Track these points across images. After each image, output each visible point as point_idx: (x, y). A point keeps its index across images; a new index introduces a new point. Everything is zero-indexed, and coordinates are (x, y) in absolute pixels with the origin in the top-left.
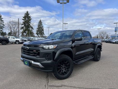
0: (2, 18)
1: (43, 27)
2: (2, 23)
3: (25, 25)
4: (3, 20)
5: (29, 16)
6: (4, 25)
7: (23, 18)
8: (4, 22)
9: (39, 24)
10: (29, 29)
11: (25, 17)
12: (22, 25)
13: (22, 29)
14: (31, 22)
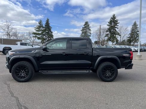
0: (90, 27)
1: (138, 31)
2: (90, 32)
3: (110, 32)
4: (90, 28)
5: (116, 19)
6: (91, 34)
7: (109, 23)
8: (91, 31)
9: (133, 27)
10: (115, 36)
11: (111, 22)
12: (107, 32)
13: (106, 36)
14: (118, 27)
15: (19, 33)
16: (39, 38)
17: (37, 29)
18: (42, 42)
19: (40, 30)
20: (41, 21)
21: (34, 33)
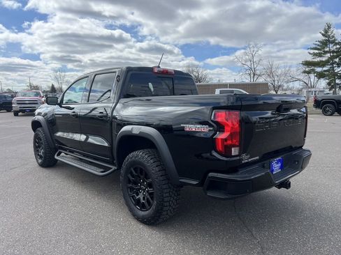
15: (278, 68)
16: (320, 75)
17: (316, 51)
18: (329, 84)
19: (326, 52)
20: (329, 27)
21: (307, 64)
